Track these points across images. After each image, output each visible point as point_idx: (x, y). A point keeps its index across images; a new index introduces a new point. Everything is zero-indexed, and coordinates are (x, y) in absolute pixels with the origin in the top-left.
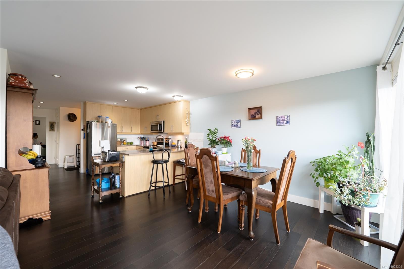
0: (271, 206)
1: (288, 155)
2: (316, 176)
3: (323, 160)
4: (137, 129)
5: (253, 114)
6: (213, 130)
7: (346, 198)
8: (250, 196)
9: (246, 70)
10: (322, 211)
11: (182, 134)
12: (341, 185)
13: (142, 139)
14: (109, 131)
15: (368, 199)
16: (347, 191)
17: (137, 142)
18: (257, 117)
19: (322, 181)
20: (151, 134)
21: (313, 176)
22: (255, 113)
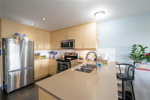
4: (48, 46)
14: (26, 48)
17: (48, 55)
20: (61, 49)
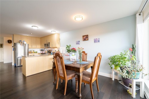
0: (89, 81)
1: (97, 55)
2: (111, 64)
3: (113, 57)
4: (39, 46)
5: (85, 38)
6: (68, 45)
7: (125, 75)
8: (79, 76)
9: (79, 16)
10: (113, 80)
11: (56, 47)
12: (122, 69)
13: (42, 50)
15: (136, 76)
16: (125, 72)
17: (40, 52)
18: (86, 39)
19: (113, 66)
20: (45, 48)
21: (109, 64)
22: (86, 38)
